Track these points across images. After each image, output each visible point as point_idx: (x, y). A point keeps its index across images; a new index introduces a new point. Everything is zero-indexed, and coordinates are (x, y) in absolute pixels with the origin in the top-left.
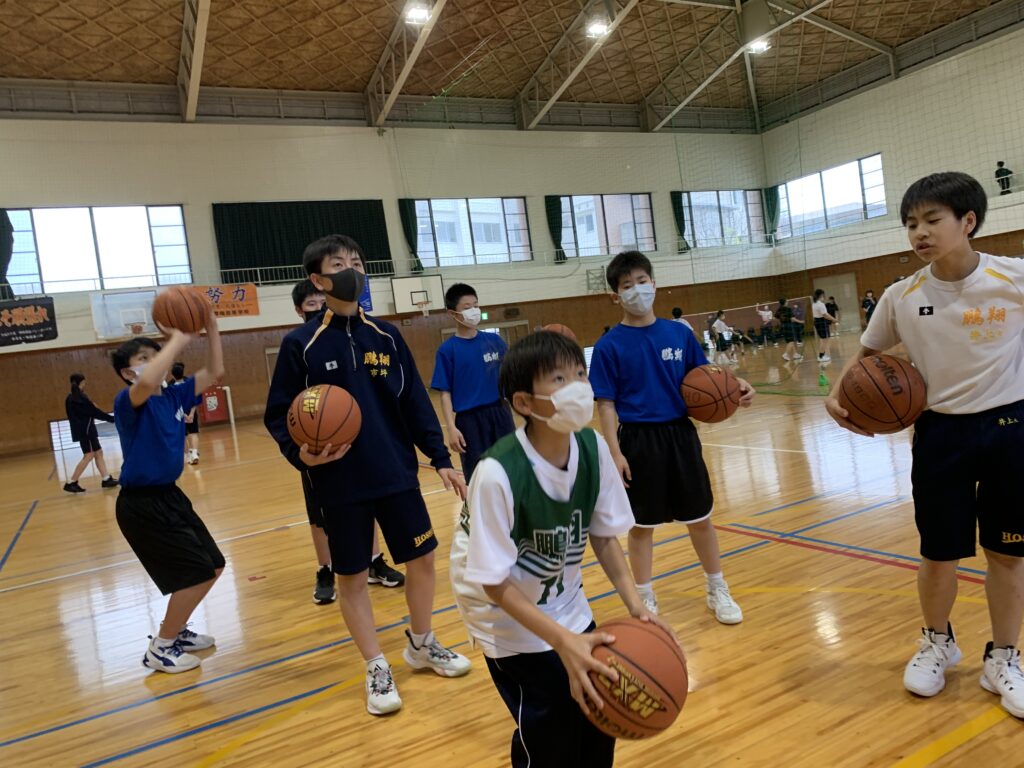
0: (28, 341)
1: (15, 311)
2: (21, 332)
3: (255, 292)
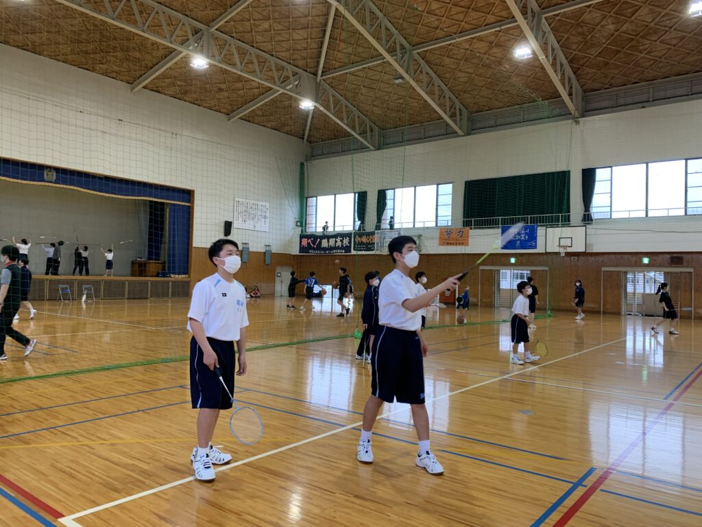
3: (468, 232)
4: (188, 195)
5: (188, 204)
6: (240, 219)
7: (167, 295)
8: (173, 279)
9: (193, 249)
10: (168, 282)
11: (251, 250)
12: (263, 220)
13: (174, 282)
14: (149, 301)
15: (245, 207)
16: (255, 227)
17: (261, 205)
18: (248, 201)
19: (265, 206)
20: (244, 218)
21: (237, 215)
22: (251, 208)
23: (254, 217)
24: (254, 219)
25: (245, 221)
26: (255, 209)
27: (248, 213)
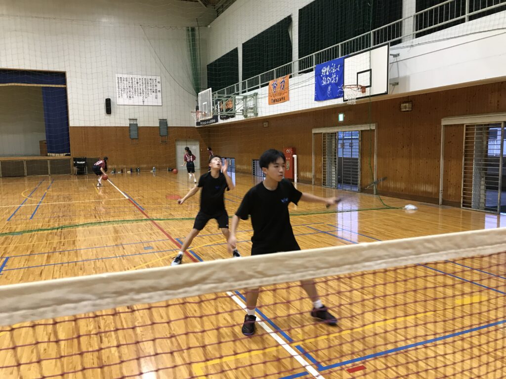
3: (288, 81)
5: (63, 86)
6: (125, 95)
7: (47, 173)
8: (51, 158)
9: (70, 128)
10: (46, 161)
11: (139, 125)
12: (154, 94)
13: (52, 161)
14: (26, 179)
15: (129, 82)
16: (143, 102)
17: (150, 79)
18: (131, 76)
19: (156, 80)
20: (128, 94)
21: (120, 92)
22: (137, 83)
23: (142, 92)
24: (142, 94)
25: (130, 97)
26: (143, 83)
27: (134, 89)
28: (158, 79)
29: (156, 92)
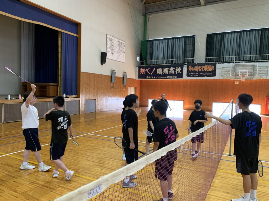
0: (207, 76)
1: (205, 66)
2: (206, 73)
4: (76, 26)
5: (76, 35)
6: (110, 51)
9: (81, 73)
12: (122, 53)
15: (113, 42)
16: (118, 58)
17: (121, 43)
18: (114, 38)
19: (123, 44)
20: (112, 51)
21: (109, 49)
22: (116, 44)
23: (118, 51)
24: (118, 53)
25: (112, 54)
26: (118, 45)
27: (114, 47)
28: (124, 44)
29: (123, 53)
